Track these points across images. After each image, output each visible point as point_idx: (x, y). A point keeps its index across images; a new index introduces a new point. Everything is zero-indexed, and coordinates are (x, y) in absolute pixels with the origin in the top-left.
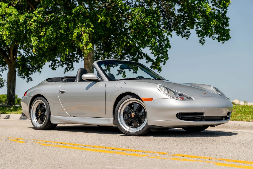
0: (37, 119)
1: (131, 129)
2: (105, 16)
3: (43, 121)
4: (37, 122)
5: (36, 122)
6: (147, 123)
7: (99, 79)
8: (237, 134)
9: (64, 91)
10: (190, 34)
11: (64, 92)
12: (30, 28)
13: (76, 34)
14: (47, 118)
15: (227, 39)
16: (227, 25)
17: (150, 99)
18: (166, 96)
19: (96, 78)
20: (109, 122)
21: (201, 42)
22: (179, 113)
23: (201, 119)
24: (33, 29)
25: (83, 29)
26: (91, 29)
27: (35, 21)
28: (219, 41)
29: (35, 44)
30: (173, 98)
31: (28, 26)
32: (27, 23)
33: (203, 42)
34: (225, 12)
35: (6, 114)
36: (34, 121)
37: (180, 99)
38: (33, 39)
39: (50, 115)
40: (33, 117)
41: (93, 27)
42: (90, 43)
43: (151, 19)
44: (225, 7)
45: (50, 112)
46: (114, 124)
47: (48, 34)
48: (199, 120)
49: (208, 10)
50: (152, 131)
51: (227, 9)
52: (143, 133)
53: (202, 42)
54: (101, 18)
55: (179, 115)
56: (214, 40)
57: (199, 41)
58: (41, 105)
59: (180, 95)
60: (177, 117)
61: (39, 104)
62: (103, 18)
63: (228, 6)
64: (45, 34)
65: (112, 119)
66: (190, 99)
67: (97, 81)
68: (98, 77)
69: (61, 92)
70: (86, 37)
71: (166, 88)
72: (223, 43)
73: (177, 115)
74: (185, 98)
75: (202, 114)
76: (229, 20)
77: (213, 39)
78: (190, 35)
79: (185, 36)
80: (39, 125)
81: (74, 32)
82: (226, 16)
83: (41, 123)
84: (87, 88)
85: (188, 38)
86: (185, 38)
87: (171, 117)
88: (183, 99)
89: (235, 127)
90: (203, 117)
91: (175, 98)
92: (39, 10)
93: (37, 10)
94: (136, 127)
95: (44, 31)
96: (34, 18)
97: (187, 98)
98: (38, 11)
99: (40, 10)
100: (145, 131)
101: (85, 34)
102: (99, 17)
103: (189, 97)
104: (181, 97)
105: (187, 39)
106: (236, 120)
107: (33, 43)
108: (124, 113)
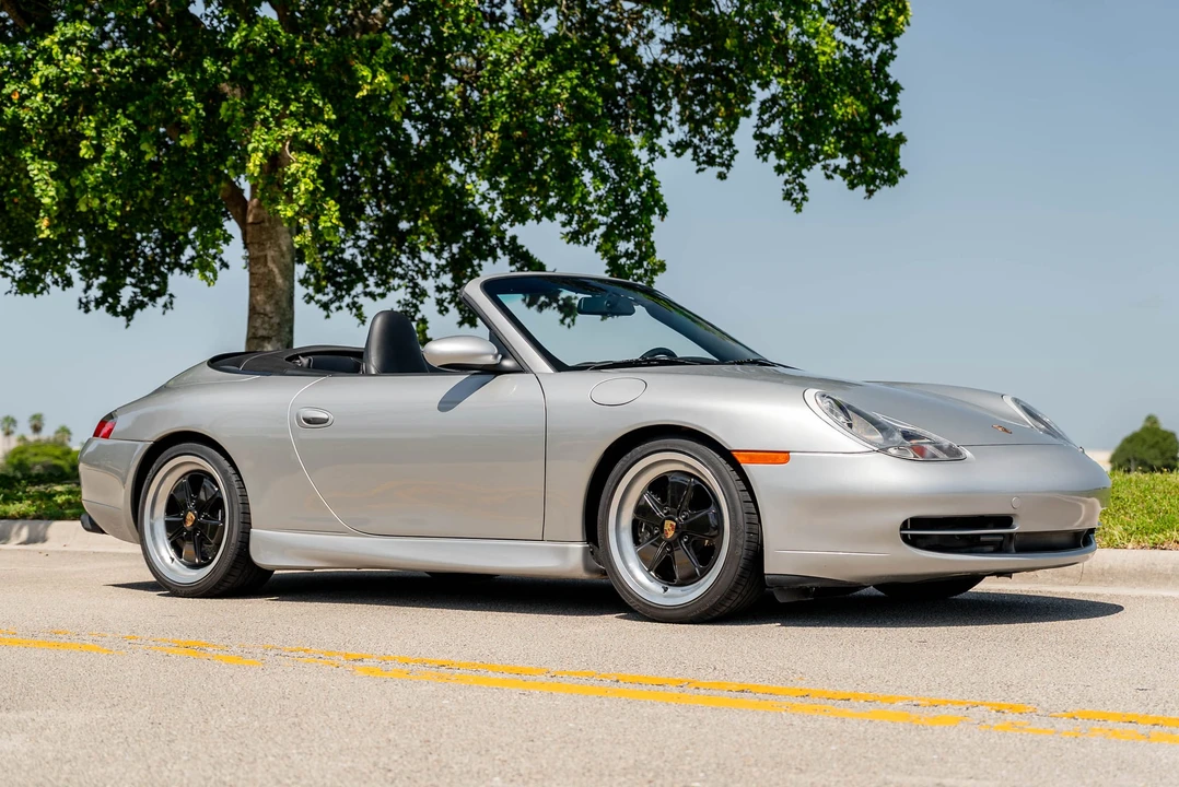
1: (670, 590)
2: (388, 68)
3: (209, 557)
4: (173, 560)
5: (169, 561)
7: (508, 363)
8: (1120, 608)
9: (325, 416)
10: (736, 152)
11: (324, 421)
12: (16, 116)
14: (233, 541)
15: (892, 181)
16: (891, 118)
17: (780, 456)
18: (851, 444)
19: (490, 360)
20: (565, 559)
22: (912, 519)
24: (31, 120)
25: (290, 128)
26: (324, 129)
27: (46, 85)
28: (852, 186)
30: (884, 450)
31: (6, 105)
32: (4, 91)
33: (797, 195)
34: (885, 59)
36: (162, 558)
37: (911, 456)
38: (36, 172)
39: (247, 524)
40: (154, 539)
41: (334, 117)
44: (891, 32)
45: (247, 513)
46: (587, 568)
47: (110, 149)
48: (991, 548)
50: (781, 598)
51: (894, 47)
54: (374, 77)
55: (913, 528)
56: (831, 180)
58: (196, 479)
59: (907, 436)
60: (905, 538)
61: (183, 476)
62: (380, 78)
63: (898, 35)
64: (99, 149)
65: (580, 546)
66: (954, 455)
67: (494, 371)
68: (499, 353)
69: (308, 421)
71: (842, 408)
72: (870, 193)
73: (904, 526)
74: (930, 449)
75: (1006, 521)
76: (900, 97)
77: (829, 177)
78: (732, 157)
79: (711, 160)
80: (191, 574)
82: (887, 76)
83: (199, 567)
84: (447, 404)
85: (724, 169)
87: (876, 537)
88: (920, 454)
90: (1011, 534)
91: (892, 451)
92: (69, 31)
93: (58, 34)
95: (93, 134)
96: (43, 71)
97: (940, 448)
98: (62, 35)
99: (74, 34)
101: (303, 158)
102: (365, 74)
103: (945, 445)
104: (913, 446)
105: (722, 176)
107: (38, 191)
108: (636, 526)
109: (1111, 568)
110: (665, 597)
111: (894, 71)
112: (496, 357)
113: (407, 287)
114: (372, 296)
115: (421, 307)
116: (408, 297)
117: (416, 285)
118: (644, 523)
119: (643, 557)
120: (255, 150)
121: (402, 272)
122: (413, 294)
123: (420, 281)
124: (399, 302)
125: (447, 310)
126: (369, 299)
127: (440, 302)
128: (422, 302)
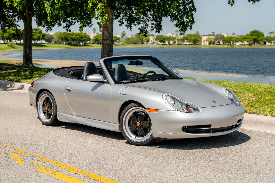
0: (45, 113)
1: (137, 138)
3: (50, 117)
4: (44, 116)
5: (43, 117)
6: (152, 134)
7: (105, 81)
9: (70, 89)
11: (70, 90)
13: (91, 4)
14: (54, 115)
17: (156, 110)
18: (172, 109)
19: (102, 80)
20: (115, 128)
21: (229, 3)
22: (186, 126)
23: (208, 132)
30: (178, 110)
36: (41, 116)
37: (185, 111)
38: (46, 5)
39: (56, 111)
40: (40, 111)
42: (106, 14)
45: (57, 109)
46: (120, 130)
48: (206, 132)
52: (149, 143)
53: (231, 3)
55: (186, 128)
57: (228, 2)
58: (47, 100)
59: (187, 106)
60: (182, 130)
61: (45, 98)
65: (118, 125)
67: (103, 82)
68: (104, 78)
69: (68, 90)
70: (102, 7)
71: (173, 98)
72: (254, 2)
73: (183, 127)
74: (191, 109)
75: (209, 126)
80: (47, 121)
81: (89, 2)
83: (48, 119)
84: (93, 89)
87: (176, 130)
88: (189, 111)
89: (252, 122)
90: (211, 129)
91: (181, 110)
94: (142, 136)
100: (150, 142)
101: (101, 4)
103: (195, 108)
104: (188, 108)
108: (129, 121)
109: (262, 121)
110: (135, 139)
112: (103, 79)
113: (144, 24)
114: (135, 25)
115: (147, 28)
116: (144, 26)
117: (146, 23)
118: (132, 120)
119: (130, 129)
121: (143, 20)
122: (146, 26)
123: (147, 22)
124: (142, 26)
125: (153, 29)
127: (152, 27)
128: (147, 27)
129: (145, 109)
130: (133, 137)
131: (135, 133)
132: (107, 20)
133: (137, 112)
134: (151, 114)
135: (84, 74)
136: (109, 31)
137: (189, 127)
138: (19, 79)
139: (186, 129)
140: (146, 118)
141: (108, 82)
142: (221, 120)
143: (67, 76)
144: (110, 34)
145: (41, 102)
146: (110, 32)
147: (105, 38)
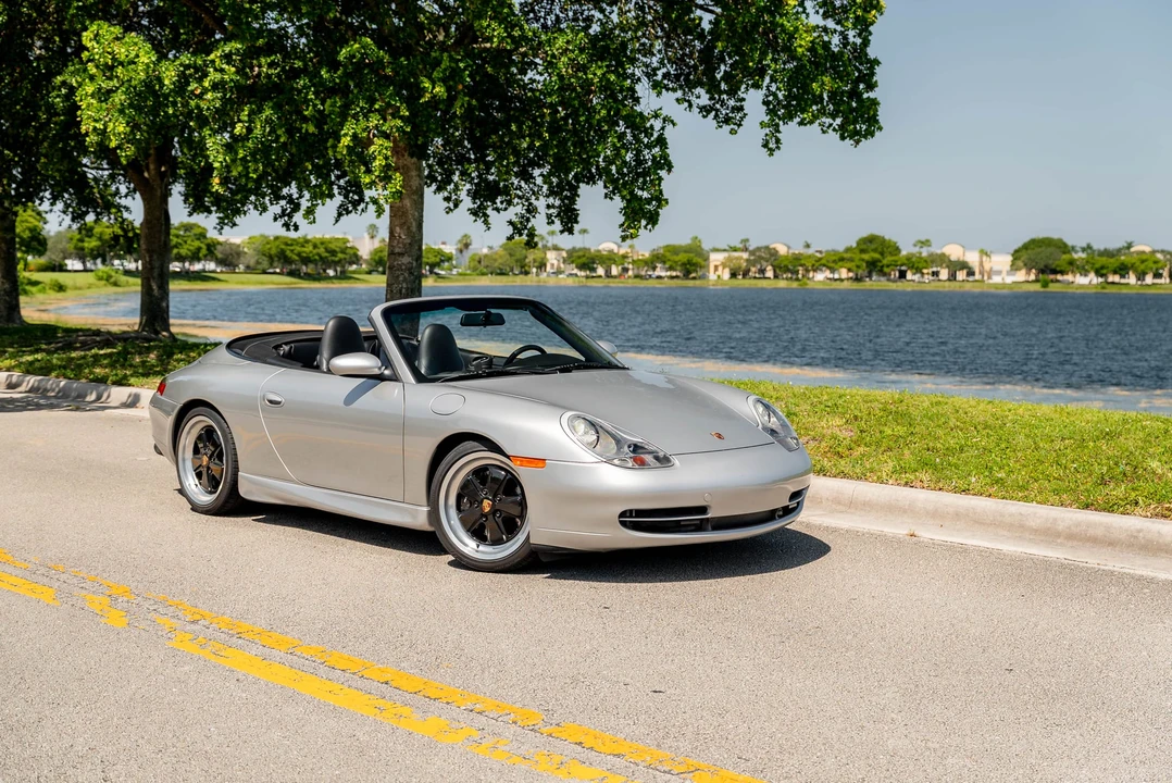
0: (199, 475)
1: (482, 548)
2: (444, 81)
3: (216, 487)
4: (197, 486)
5: (194, 487)
6: (528, 537)
7: (387, 372)
9: (279, 400)
10: (745, 115)
11: (279, 403)
12: (198, 107)
13: (349, 138)
14: (228, 480)
15: (869, 134)
16: (871, 86)
17: (539, 462)
18: (588, 456)
19: (377, 371)
20: (417, 518)
22: (631, 511)
23: (700, 527)
24: (208, 109)
25: (374, 120)
26: (399, 123)
27: (215, 87)
28: (843, 138)
29: (221, 162)
30: (609, 461)
31: (191, 99)
32: (189, 89)
34: (866, 43)
35: (130, 385)
36: (189, 485)
37: (630, 465)
38: (211, 144)
39: (236, 470)
40: (185, 470)
41: (407, 113)
42: (398, 174)
43: (606, 72)
44: (864, 26)
45: (236, 461)
46: (431, 524)
47: (258, 132)
48: (692, 529)
49: (803, 43)
50: (544, 559)
51: (870, 34)
52: (519, 563)
54: (434, 88)
55: (631, 516)
56: (826, 135)
58: (208, 435)
59: (636, 448)
60: (621, 522)
61: (202, 429)
62: (437, 89)
63: (872, 23)
64: (250, 130)
65: (426, 509)
66: (664, 461)
67: (380, 378)
68: (383, 366)
69: (271, 402)
70: (384, 151)
71: (593, 424)
72: (857, 142)
73: (623, 514)
74: (648, 458)
75: (703, 510)
76: (877, 69)
77: (824, 132)
78: (742, 118)
79: (727, 120)
80: (205, 499)
81: (343, 132)
82: (867, 55)
83: (211, 493)
84: (351, 398)
85: (736, 127)
86: (727, 128)
87: (601, 523)
88: (642, 464)
89: (839, 503)
90: (708, 519)
91: (616, 462)
92: (227, 49)
93: (220, 51)
94: (497, 542)
95: (246, 118)
96: (214, 76)
97: (657, 458)
98: (223, 51)
99: (231, 51)
100: (523, 560)
101: (381, 141)
102: (427, 85)
103: (661, 454)
104: (638, 455)
105: (733, 132)
106: (844, 475)
107: (212, 157)
108: (459, 498)
109: (869, 500)
110: (477, 551)
111: (872, 52)
112: (380, 368)
113: (524, 205)
114: (498, 210)
115: (532, 220)
116: (524, 212)
117: (530, 204)
118: (466, 493)
119: (463, 522)
120: (346, 135)
121: (521, 194)
122: (528, 211)
123: (533, 200)
124: (516, 214)
125: (553, 222)
126: (495, 212)
127: (549, 216)
128: (534, 217)
129: (508, 457)
130: (469, 546)
131: (478, 534)
132: (401, 192)
133: (484, 468)
134: (524, 474)
135: (321, 355)
136: (408, 228)
137: (640, 513)
138: (125, 377)
139: (635, 519)
140: (511, 485)
141: (395, 378)
142: (737, 493)
143: (269, 360)
144: (413, 237)
145: (188, 440)
146: (414, 229)
147: (397, 250)
